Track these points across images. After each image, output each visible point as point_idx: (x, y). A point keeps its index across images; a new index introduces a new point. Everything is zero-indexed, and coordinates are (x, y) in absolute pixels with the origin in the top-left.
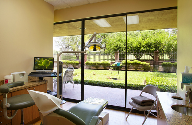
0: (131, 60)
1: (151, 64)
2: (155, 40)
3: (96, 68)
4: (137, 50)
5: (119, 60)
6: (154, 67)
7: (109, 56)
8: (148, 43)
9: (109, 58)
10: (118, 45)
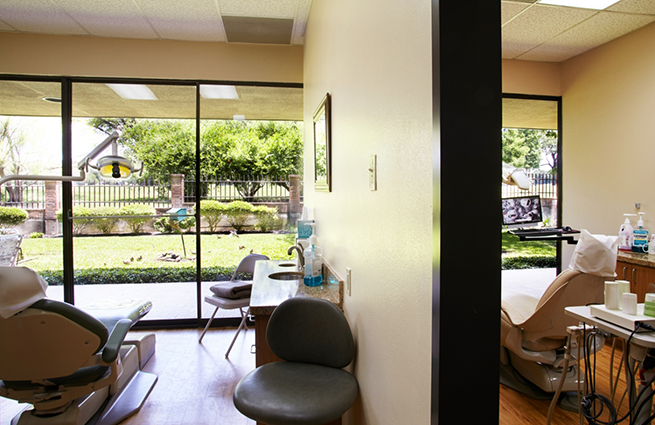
0: (223, 201)
1: (280, 212)
2: (295, 142)
3: (102, 232)
4: (243, 169)
5: (186, 200)
6: (289, 217)
7: (151, 188)
8: (276, 150)
9: (151, 197)
10: (183, 153)
